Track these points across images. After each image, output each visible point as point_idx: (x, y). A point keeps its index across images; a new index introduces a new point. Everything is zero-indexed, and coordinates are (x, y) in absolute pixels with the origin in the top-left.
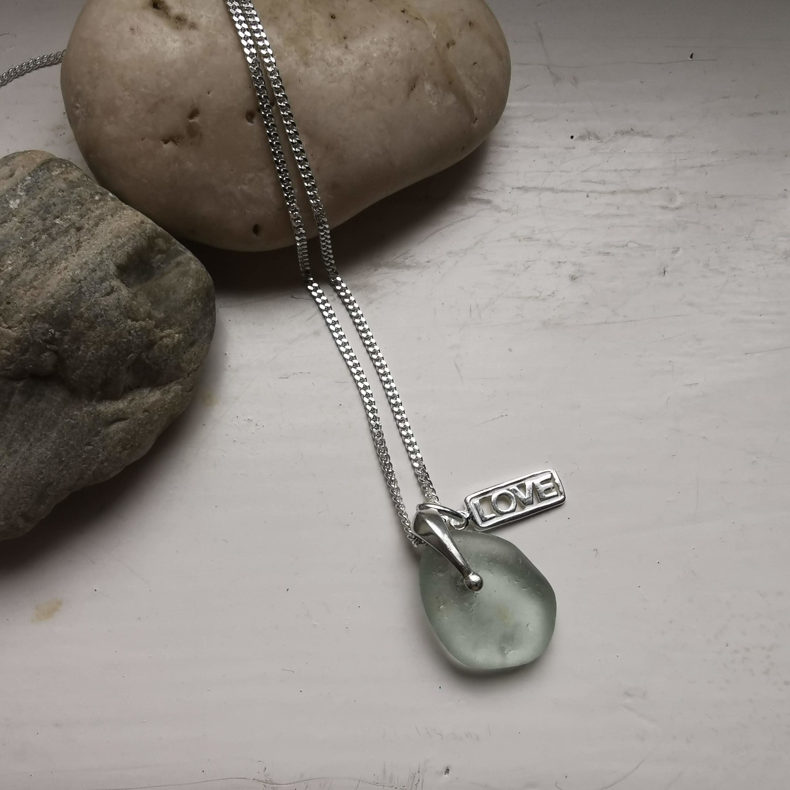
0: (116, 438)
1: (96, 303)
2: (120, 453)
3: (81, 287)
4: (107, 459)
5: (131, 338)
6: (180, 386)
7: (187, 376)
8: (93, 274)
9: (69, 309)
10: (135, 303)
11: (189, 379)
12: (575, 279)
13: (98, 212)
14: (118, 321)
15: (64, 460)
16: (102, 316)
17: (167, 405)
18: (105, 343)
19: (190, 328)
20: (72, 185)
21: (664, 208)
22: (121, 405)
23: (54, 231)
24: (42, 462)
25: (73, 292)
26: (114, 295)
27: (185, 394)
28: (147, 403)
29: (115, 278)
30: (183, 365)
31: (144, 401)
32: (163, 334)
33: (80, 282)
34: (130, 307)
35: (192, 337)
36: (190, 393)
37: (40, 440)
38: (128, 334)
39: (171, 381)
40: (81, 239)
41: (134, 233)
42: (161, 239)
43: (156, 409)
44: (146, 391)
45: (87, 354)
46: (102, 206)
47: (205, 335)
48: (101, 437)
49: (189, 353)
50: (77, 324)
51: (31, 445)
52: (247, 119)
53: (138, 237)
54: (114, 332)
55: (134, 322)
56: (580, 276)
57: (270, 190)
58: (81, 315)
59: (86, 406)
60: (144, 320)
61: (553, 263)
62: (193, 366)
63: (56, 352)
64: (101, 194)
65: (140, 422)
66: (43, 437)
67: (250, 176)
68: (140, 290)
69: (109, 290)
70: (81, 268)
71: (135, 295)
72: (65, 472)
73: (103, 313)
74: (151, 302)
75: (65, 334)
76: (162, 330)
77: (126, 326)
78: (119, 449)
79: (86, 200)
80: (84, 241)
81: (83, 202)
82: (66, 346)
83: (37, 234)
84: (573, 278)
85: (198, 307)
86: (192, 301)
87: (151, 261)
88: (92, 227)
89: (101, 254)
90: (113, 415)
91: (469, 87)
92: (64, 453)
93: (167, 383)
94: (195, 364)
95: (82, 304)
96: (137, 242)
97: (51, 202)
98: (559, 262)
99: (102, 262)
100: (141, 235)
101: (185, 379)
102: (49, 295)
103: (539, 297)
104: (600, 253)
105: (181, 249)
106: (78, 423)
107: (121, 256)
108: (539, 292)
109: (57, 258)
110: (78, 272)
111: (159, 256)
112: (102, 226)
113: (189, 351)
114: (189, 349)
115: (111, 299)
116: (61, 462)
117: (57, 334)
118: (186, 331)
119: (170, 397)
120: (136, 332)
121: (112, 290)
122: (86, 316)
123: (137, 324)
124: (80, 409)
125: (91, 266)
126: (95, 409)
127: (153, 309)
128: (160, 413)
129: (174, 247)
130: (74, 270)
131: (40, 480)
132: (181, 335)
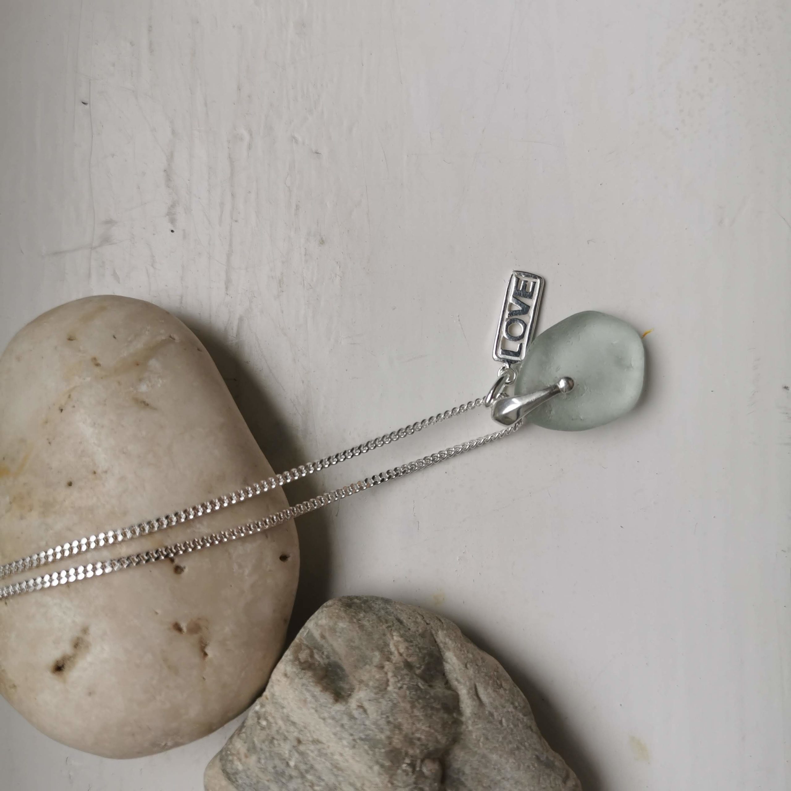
0: (493, 696)
1: (375, 723)
2: (505, 690)
3: (361, 739)
4: (512, 703)
5: (405, 686)
6: (438, 632)
7: (429, 625)
8: (346, 727)
9: (383, 750)
10: (371, 683)
11: (432, 623)
12: (323, 241)
13: (280, 723)
14: (391, 700)
15: (516, 745)
16: (388, 717)
17: (458, 645)
18: (413, 712)
19: (387, 625)
20: (252, 749)
21: (250, 147)
22: (463, 692)
23: (303, 767)
24: (519, 766)
25: (366, 747)
26: (366, 705)
27: (445, 626)
28: (459, 665)
29: (349, 704)
30: (420, 631)
31: (457, 668)
32: (396, 652)
33: (354, 740)
34: (375, 688)
35: (394, 622)
36: (443, 621)
37: (499, 770)
38: (402, 690)
39: (436, 642)
40: (310, 739)
41: (300, 686)
42: (299, 655)
43: (463, 656)
44: (447, 667)
45: (424, 730)
46: (274, 717)
47: (389, 608)
48: (494, 710)
49: (409, 625)
50: (397, 741)
51: (503, 778)
52: (180, 573)
53: (304, 681)
54: (402, 704)
55: (390, 683)
56: (320, 235)
57: (249, 547)
58: (389, 738)
59: (467, 727)
60: (386, 673)
61: (307, 261)
62: (419, 619)
63: (422, 761)
64: (259, 718)
65: (476, 672)
66: (496, 767)
67: (235, 567)
68: (354, 676)
69: (361, 710)
70: (341, 739)
71: (361, 682)
72: (526, 744)
73: (384, 716)
74: (365, 665)
75: (407, 754)
76: (391, 653)
77: (395, 692)
78: (502, 691)
79: (268, 735)
80: (312, 737)
81: (270, 738)
82: (418, 751)
83: (307, 784)
84: (322, 242)
85: (364, 617)
86: (360, 623)
87: (324, 666)
88: (297, 728)
89: (324, 719)
90: (474, 700)
91: (139, 345)
92: (510, 746)
93: (438, 645)
94: (417, 618)
95: (378, 737)
96: (309, 682)
97: (273, 771)
98: (305, 255)
99: (333, 718)
100: (301, 678)
101: (432, 628)
102: (370, 771)
103: (341, 277)
104: (296, 215)
105: (305, 634)
106: (484, 734)
107: (326, 698)
108: (336, 276)
109: (331, 764)
110: (345, 742)
111: (317, 656)
112: (295, 718)
113: (408, 625)
114: (406, 626)
115: (371, 708)
116: (518, 748)
117: (408, 761)
118: (390, 629)
119: (450, 642)
120: (399, 681)
121: (361, 707)
122: (388, 733)
123: (392, 680)
124: (470, 732)
125: (338, 729)
126: (469, 718)
127: (372, 663)
128: (465, 651)
129: (304, 641)
130: (344, 746)
131: (534, 767)
132: (395, 634)
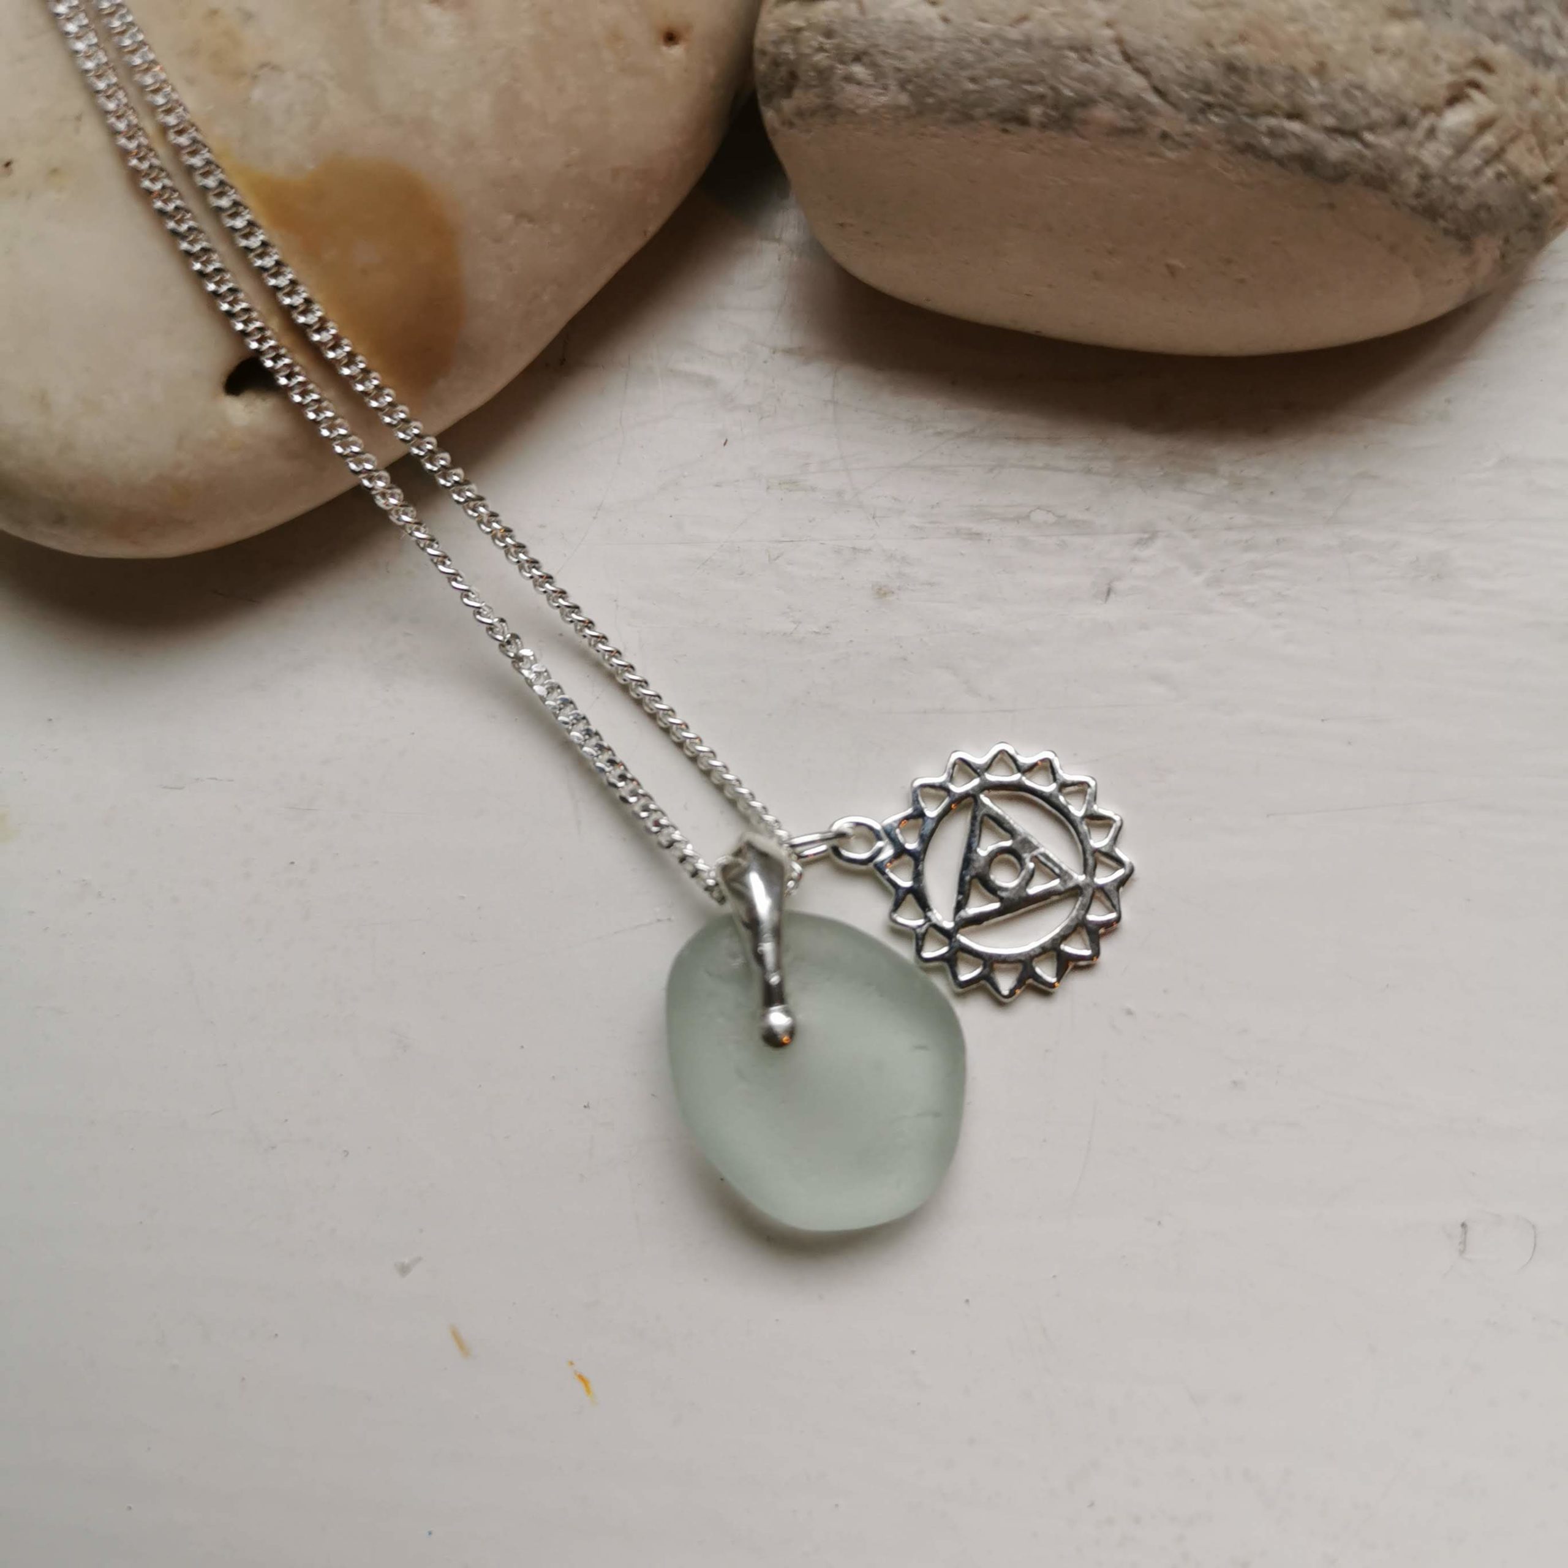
12: (885, 594)
56: (899, 588)
61: (838, 551)
103: (791, 634)
104: (958, 532)
